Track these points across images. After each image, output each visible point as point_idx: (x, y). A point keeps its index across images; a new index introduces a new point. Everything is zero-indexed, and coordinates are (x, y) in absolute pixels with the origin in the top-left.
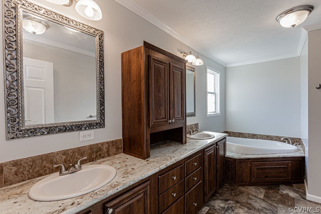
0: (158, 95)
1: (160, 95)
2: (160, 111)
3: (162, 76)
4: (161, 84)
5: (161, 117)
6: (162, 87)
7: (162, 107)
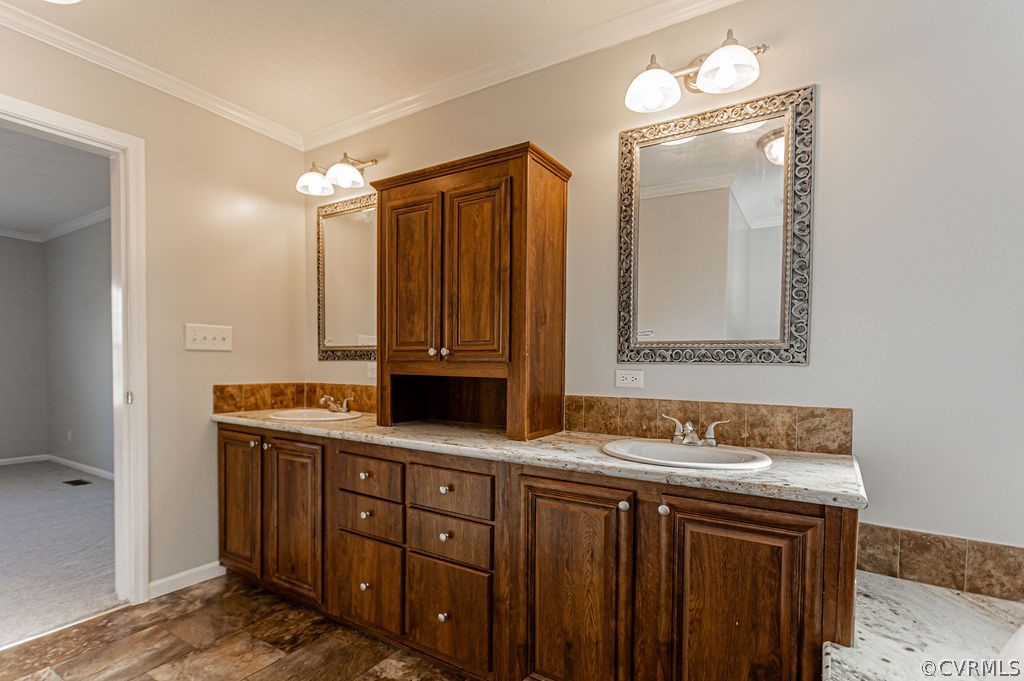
0: (406, 287)
1: (413, 286)
2: (410, 324)
3: (417, 237)
4: (413, 258)
5: (414, 340)
6: (416, 263)
7: (416, 315)
